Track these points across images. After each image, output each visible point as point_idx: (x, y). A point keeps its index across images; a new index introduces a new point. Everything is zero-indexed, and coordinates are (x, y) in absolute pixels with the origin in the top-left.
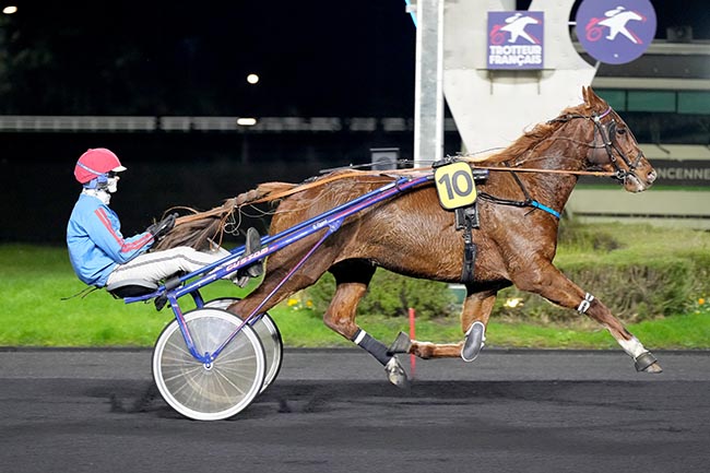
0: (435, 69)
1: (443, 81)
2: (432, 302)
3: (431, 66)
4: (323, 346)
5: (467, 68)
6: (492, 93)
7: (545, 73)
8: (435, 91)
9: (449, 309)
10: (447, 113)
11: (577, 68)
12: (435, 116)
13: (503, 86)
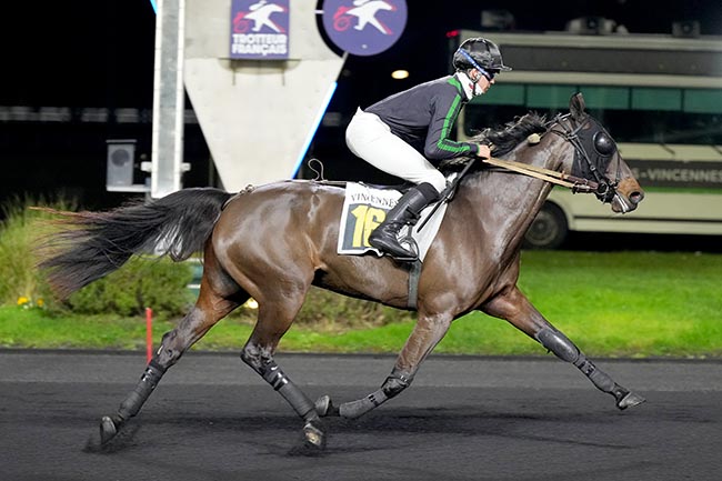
0: (175, 58)
1: (183, 70)
2: (169, 302)
3: (171, 54)
4: (54, 347)
5: (210, 57)
6: (234, 83)
7: (290, 63)
8: (175, 81)
9: (187, 309)
10: (188, 105)
11: (324, 58)
12: (174, 107)
13: (246, 77)
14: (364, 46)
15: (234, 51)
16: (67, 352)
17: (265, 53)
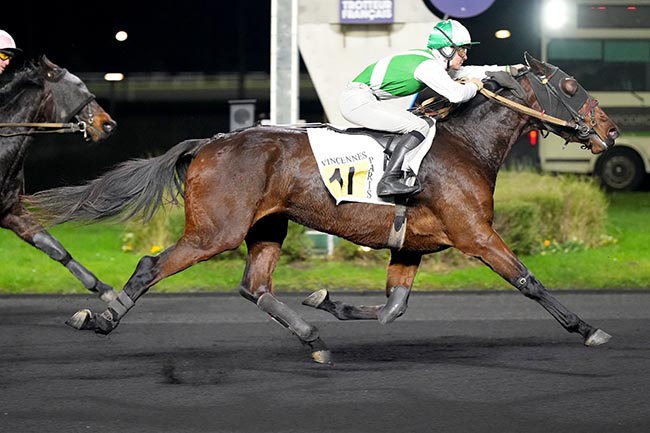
0: (290, 25)
1: (298, 35)
2: (289, 247)
3: (286, 20)
4: (184, 291)
5: (322, 22)
6: (345, 46)
7: (395, 27)
8: (290, 45)
9: (306, 254)
10: (303, 68)
11: (426, 21)
12: (290, 68)
13: (355, 39)
14: (463, 9)
15: (344, 17)
16: (197, 295)
17: (372, 18)
